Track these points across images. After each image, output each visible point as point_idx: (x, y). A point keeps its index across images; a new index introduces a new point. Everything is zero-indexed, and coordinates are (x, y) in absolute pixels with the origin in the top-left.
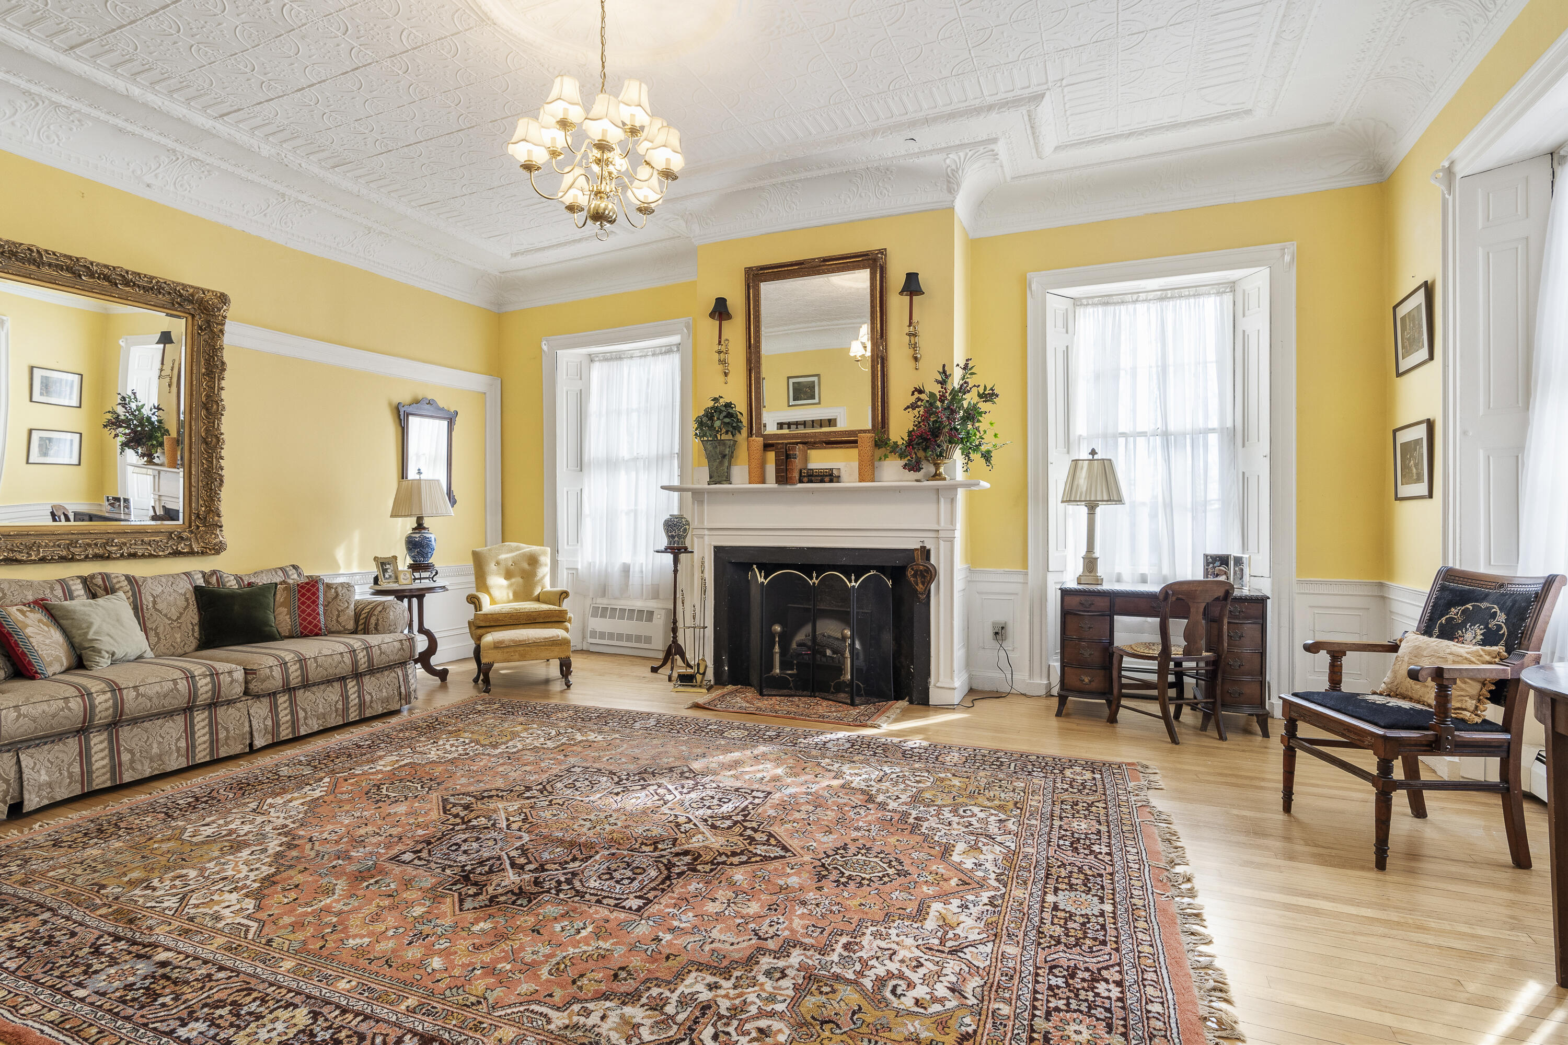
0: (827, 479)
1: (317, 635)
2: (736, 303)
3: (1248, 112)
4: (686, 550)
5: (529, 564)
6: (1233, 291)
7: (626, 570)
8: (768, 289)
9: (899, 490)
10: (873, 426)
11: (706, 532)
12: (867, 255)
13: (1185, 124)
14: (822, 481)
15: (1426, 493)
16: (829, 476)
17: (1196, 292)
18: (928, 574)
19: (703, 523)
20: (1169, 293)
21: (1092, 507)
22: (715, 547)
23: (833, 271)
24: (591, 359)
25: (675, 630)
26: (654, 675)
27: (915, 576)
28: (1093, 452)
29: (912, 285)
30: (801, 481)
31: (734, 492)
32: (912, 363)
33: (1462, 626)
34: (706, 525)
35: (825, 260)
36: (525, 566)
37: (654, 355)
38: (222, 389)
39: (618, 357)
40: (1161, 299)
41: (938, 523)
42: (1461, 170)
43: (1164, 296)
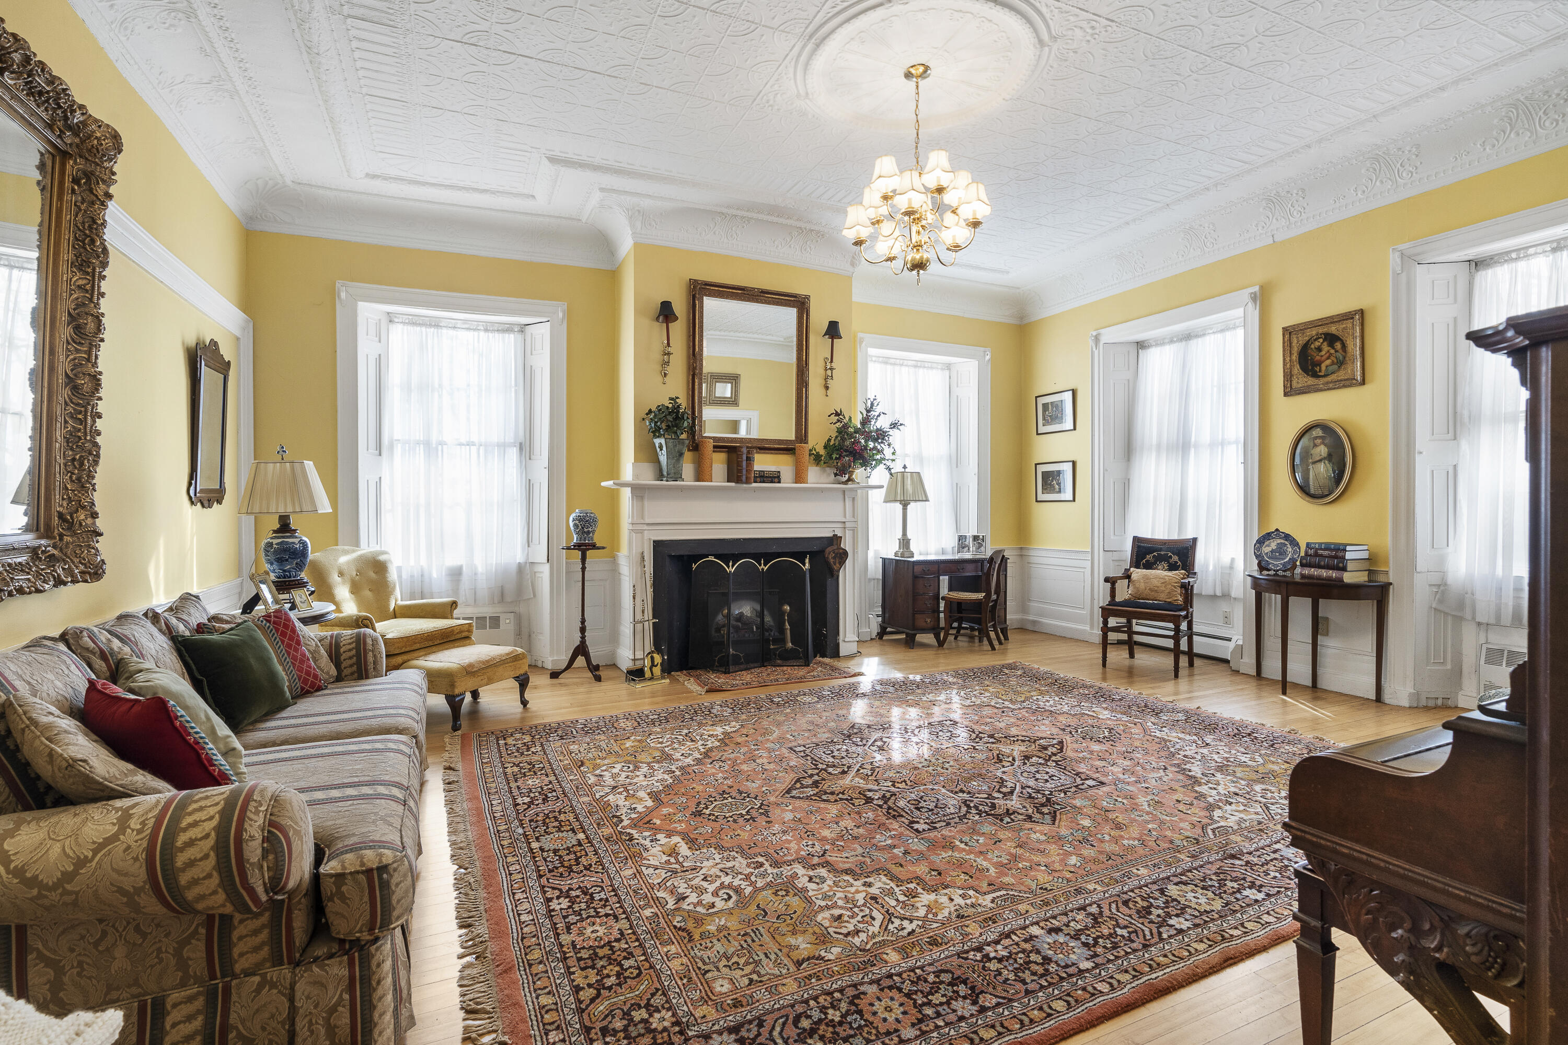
0: (776, 480)
1: (319, 689)
2: (680, 308)
3: (1008, 273)
4: (594, 546)
5: (375, 573)
6: (949, 369)
7: (456, 574)
8: (711, 305)
9: (822, 490)
10: (796, 437)
11: (645, 527)
12: (795, 297)
13: (985, 269)
14: (772, 482)
15: (1071, 499)
16: (775, 478)
17: (930, 366)
18: (843, 556)
19: (643, 518)
20: (919, 364)
21: (905, 505)
22: (654, 541)
23: (769, 303)
24: (391, 318)
25: (583, 630)
26: (555, 681)
27: (834, 558)
28: (905, 467)
29: (833, 331)
30: (755, 482)
31: (682, 489)
32: (824, 390)
33: (1155, 563)
34: (647, 521)
35: (764, 292)
36: (372, 575)
37: (486, 330)
38: (102, 295)
39: (435, 324)
40: (916, 366)
41: (845, 516)
42: (1104, 339)
43: (918, 365)
